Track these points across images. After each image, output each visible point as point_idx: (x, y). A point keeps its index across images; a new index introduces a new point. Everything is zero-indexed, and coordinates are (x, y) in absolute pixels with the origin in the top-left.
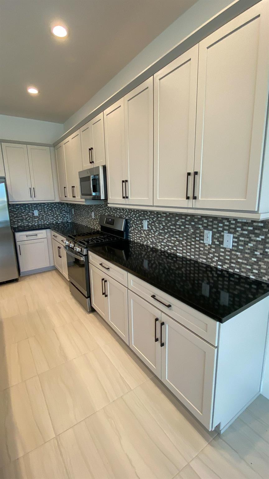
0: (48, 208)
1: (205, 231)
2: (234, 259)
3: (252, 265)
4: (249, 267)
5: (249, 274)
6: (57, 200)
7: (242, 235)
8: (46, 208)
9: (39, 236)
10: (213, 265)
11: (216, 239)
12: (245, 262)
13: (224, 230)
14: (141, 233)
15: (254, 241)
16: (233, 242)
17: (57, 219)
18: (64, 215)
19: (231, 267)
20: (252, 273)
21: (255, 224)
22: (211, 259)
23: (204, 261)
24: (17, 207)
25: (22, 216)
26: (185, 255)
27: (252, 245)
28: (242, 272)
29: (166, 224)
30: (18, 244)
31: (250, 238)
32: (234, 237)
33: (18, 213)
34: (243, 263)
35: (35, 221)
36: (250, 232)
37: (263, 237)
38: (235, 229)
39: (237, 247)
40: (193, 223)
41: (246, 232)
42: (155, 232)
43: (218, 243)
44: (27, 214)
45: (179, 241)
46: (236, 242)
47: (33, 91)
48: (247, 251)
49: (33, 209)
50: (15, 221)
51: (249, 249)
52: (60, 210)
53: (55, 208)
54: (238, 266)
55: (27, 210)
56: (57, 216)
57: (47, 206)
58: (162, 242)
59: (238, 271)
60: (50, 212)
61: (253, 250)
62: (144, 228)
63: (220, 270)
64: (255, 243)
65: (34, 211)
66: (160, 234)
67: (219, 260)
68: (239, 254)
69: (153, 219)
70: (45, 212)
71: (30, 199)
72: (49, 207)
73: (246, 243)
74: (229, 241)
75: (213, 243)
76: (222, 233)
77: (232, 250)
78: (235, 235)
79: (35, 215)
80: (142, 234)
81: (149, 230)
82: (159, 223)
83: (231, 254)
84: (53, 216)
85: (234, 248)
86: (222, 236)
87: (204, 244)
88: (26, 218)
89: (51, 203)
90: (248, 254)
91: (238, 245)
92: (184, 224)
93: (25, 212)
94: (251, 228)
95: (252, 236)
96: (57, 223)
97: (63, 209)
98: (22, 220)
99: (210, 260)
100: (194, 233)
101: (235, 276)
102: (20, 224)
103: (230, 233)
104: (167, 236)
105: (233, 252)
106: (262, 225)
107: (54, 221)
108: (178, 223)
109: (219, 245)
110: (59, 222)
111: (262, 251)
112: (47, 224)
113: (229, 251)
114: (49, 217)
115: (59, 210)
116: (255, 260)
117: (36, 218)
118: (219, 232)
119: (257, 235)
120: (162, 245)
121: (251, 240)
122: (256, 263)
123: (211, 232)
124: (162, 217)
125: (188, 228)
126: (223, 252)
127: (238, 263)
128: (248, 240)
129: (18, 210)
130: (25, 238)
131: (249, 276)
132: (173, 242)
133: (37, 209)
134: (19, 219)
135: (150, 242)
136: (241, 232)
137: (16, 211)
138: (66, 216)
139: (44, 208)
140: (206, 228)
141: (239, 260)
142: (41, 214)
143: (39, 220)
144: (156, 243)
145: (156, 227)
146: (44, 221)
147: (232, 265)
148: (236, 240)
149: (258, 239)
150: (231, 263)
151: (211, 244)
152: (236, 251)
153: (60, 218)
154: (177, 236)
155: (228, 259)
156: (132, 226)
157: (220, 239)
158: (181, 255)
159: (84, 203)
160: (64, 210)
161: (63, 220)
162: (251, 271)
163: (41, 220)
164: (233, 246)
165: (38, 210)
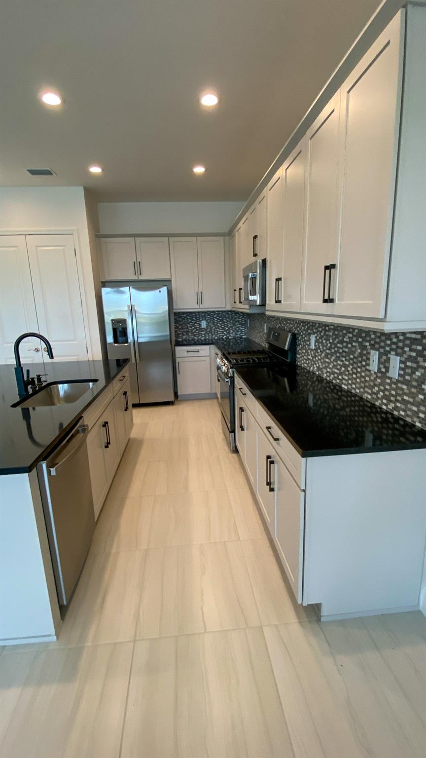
0: (218, 317)
1: (371, 351)
2: (399, 395)
3: (418, 405)
4: (415, 409)
5: (415, 419)
6: (228, 308)
7: (410, 358)
8: (216, 317)
9: (202, 353)
10: (377, 403)
11: (382, 363)
12: (411, 400)
13: (392, 349)
15: (423, 367)
16: (400, 369)
17: (228, 333)
18: (238, 327)
19: (396, 408)
20: (419, 417)
22: (376, 394)
23: (369, 397)
24: (183, 316)
25: (188, 327)
26: (350, 387)
27: (419, 374)
28: (408, 416)
29: (334, 340)
30: (177, 360)
31: (417, 362)
32: (401, 362)
33: (184, 323)
34: (409, 402)
35: (202, 334)
36: (419, 354)
38: (403, 348)
39: (404, 376)
40: (360, 340)
41: (414, 354)
42: (322, 352)
43: (383, 370)
44: (194, 326)
45: (345, 366)
46: (402, 369)
47: (199, 170)
48: (414, 383)
49: (201, 319)
50: (180, 334)
51: (416, 381)
52: (233, 321)
53: (227, 318)
54: (403, 407)
55: (194, 320)
56: (229, 329)
57: (217, 316)
58: (328, 367)
59: (403, 414)
60: (220, 324)
61: (421, 382)
62: (311, 347)
63: (385, 411)
64: (423, 371)
65: (202, 321)
66: (326, 356)
67: (385, 396)
68: (405, 387)
69: (321, 333)
70: (214, 323)
71: (196, 306)
72: (220, 317)
73: (413, 371)
74: (395, 367)
75: (379, 369)
76: (389, 355)
77: (398, 381)
78: (403, 359)
79: (202, 327)
80: (309, 355)
81: (316, 350)
82: (327, 340)
83: (397, 387)
84: (223, 329)
85: (400, 378)
86: (388, 360)
87: (369, 371)
88: (192, 330)
89: (222, 312)
90: (415, 387)
91: (405, 373)
92: (351, 341)
93: (191, 322)
94: (420, 348)
95: (421, 360)
96: (227, 338)
97: (237, 320)
98: (187, 332)
99: (375, 397)
100: (361, 354)
101: (400, 422)
102: (184, 337)
103: (397, 354)
104: (333, 358)
105: (400, 385)
107: (223, 336)
108: (345, 340)
109: (385, 373)
110: (230, 337)
112: (215, 339)
113: (395, 383)
114: (218, 330)
115: (231, 321)
116: (422, 397)
117: (203, 331)
118: (386, 353)
120: (327, 371)
121: (419, 367)
123: (378, 352)
124: (330, 330)
125: (355, 347)
126: (388, 384)
127: (403, 401)
128: (415, 365)
129: (184, 319)
130: (186, 354)
131: (415, 423)
132: (339, 367)
133: (205, 319)
134: (185, 331)
135: (316, 367)
136: (409, 353)
137: (181, 322)
138: (239, 329)
139: (214, 318)
140: (373, 347)
141: (406, 398)
142: (209, 325)
143: (206, 333)
144: (322, 369)
145: (323, 346)
146: (212, 335)
147: (398, 404)
148: (403, 366)
150: (397, 401)
151: (376, 371)
152: (402, 383)
153: (232, 332)
154: (344, 359)
155: (393, 396)
156: (301, 344)
157: (386, 364)
158: (346, 387)
160: (238, 322)
161: (236, 334)
163: (208, 334)
164: (399, 375)
165: (207, 321)
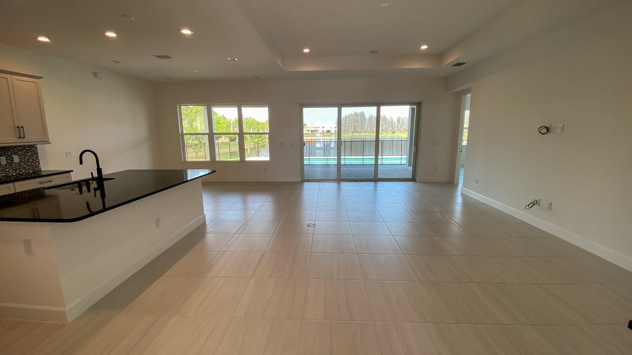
2: (21, 167)
3: (29, 166)
4: (29, 168)
5: (30, 170)
7: (22, 155)
10: (10, 175)
11: (8, 160)
12: (26, 166)
13: (12, 154)
15: (28, 155)
16: (19, 159)
21: (26, 149)
22: (8, 171)
23: (4, 174)
27: (27, 158)
31: (26, 155)
32: (19, 157)
36: (26, 152)
37: (31, 153)
38: (17, 152)
39: (21, 160)
41: (23, 153)
43: (10, 162)
46: (20, 158)
48: (26, 161)
51: (27, 160)
54: (23, 169)
59: (24, 171)
61: (28, 159)
64: (28, 156)
67: (13, 170)
73: (24, 158)
74: (16, 159)
75: (7, 162)
76: (12, 156)
77: (19, 163)
78: (19, 155)
83: (19, 165)
86: (12, 157)
90: (27, 162)
91: (22, 159)
94: (25, 151)
95: (26, 154)
99: (7, 173)
101: (24, 174)
103: (16, 155)
105: (20, 164)
106: (29, 148)
109: (11, 163)
111: (32, 159)
113: (17, 164)
116: (30, 163)
118: (9, 156)
121: (26, 156)
122: (31, 165)
123: (5, 157)
126: (14, 165)
127: (23, 168)
136: (21, 153)
147: (21, 170)
148: (20, 157)
149: (29, 154)
152: (21, 163)
155: (18, 168)
157: (11, 159)
162: (30, 169)
164: (19, 161)
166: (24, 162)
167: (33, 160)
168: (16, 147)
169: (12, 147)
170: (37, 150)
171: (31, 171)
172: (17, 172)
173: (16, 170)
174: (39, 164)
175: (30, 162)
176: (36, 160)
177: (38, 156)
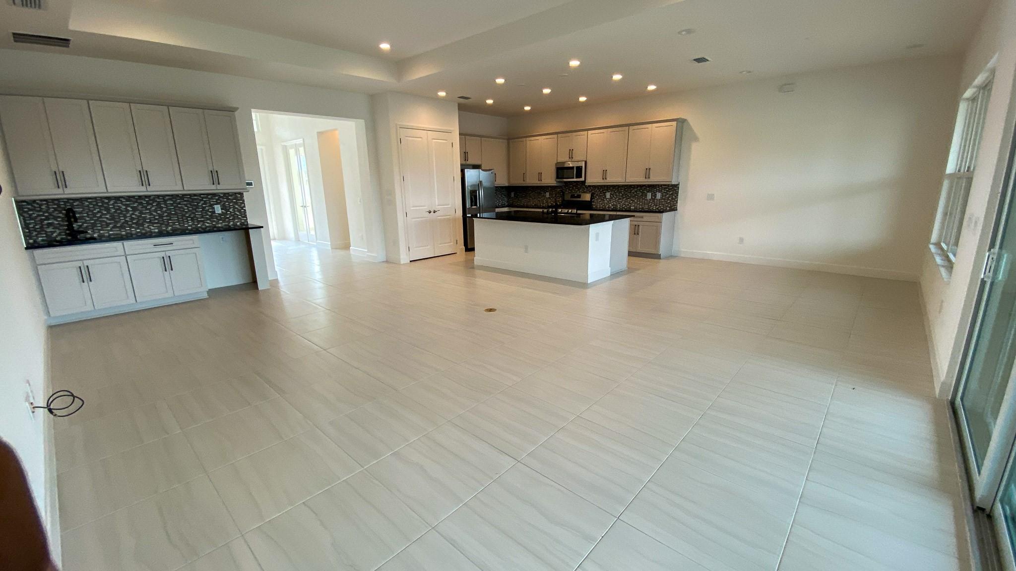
6: (507, 185)
7: (664, 193)
11: (653, 196)
12: (665, 203)
14: (604, 201)
16: (661, 195)
21: (669, 188)
27: (668, 196)
29: (624, 193)
36: (668, 191)
37: (672, 192)
38: (662, 190)
40: (641, 191)
41: (666, 191)
42: (616, 198)
43: (654, 198)
45: (633, 201)
51: (667, 198)
59: (663, 207)
62: (607, 197)
66: (620, 199)
67: (655, 205)
69: (614, 191)
73: (666, 195)
74: (659, 195)
75: (652, 198)
76: (656, 192)
81: (611, 198)
82: (619, 193)
83: (660, 201)
85: (661, 198)
87: (647, 199)
92: (636, 192)
95: (668, 193)
100: (642, 195)
101: (662, 210)
103: (660, 192)
104: (625, 199)
108: (632, 192)
111: (672, 197)
113: (658, 200)
118: (654, 192)
119: (670, 192)
120: (621, 205)
122: (670, 202)
123: (651, 192)
124: (622, 188)
125: (639, 193)
126: (655, 201)
127: (662, 204)
132: (628, 202)
135: (612, 205)
140: (648, 192)
144: (616, 205)
145: (616, 195)
147: (660, 206)
151: (650, 199)
154: (632, 198)
155: (658, 204)
156: (596, 198)
157: (655, 195)
159: (556, 185)
162: (668, 206)
166: (664, 199)
167: (673, 199)
168: (661, 185)
169: (658, 185)
170: (678, 189)
171: (668, 208)
172: (657, 207)
173: (657, 206)
174: (677, 203)
175: (669, 200)
176: (674, 199)
177: (678, 195)
